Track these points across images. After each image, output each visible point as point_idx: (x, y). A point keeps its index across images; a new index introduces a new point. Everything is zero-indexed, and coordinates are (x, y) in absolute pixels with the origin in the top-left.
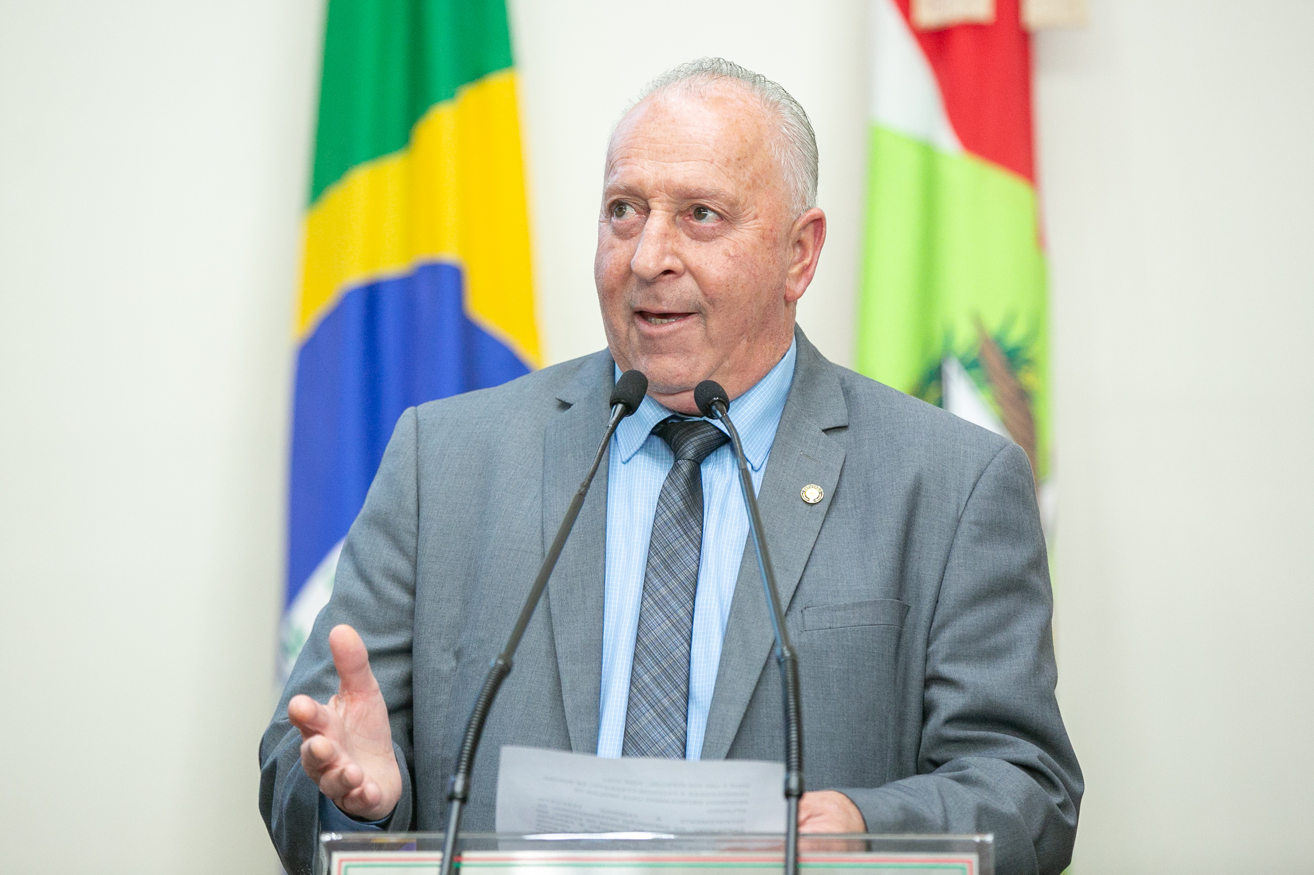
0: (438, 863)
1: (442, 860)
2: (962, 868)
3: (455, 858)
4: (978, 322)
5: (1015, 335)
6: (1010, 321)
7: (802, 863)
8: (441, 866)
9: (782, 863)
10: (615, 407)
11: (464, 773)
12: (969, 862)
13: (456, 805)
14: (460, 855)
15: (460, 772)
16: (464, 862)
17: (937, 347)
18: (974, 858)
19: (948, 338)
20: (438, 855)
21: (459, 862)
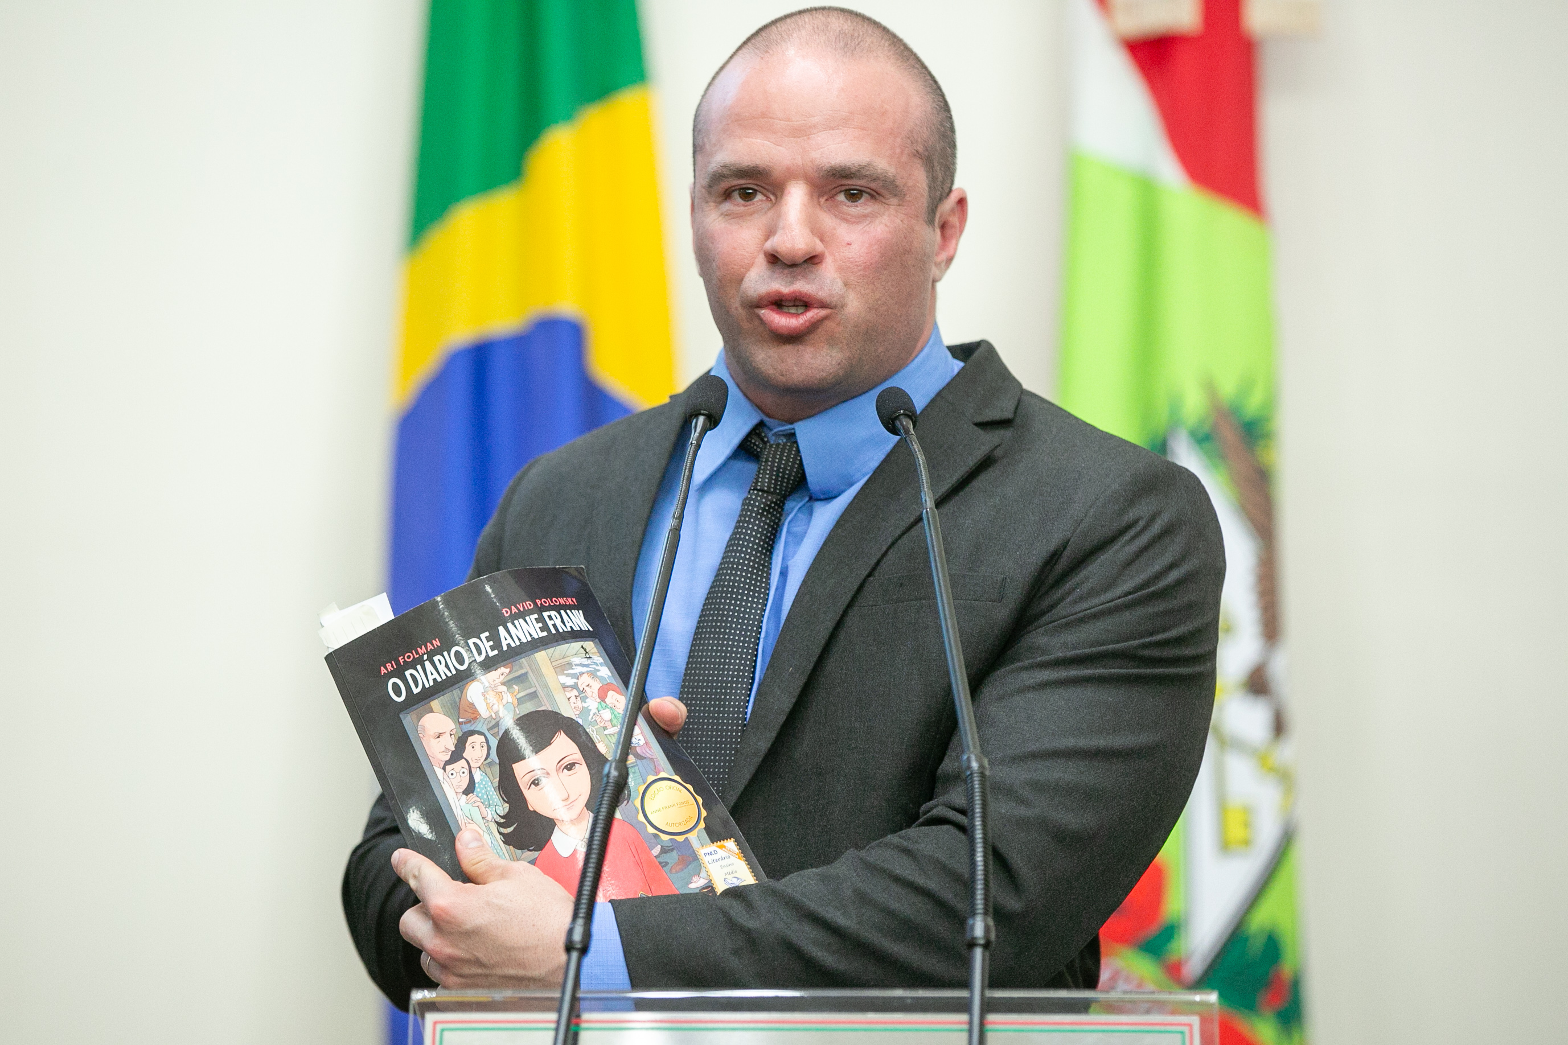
0: (553, 1025)
1: (558, 1022)
2: (1182, 1033)
3: (574, 1020)
4: (1210, 388)
5: (1253, 404)
6: (1246, 387)
7: (989, 1027)
8: (557, 1030)
9: (966, 1027)
11: (583, 918)
12: (1190, 1025)
13: (575, 955)
14: (578, 1016)
15: (579, 917)
16: (583, 1025)
17: (1161, 418)
18: (1195, 1021)
19: (1175, 407)
20: (553, 1016)
21: (577, 1024)
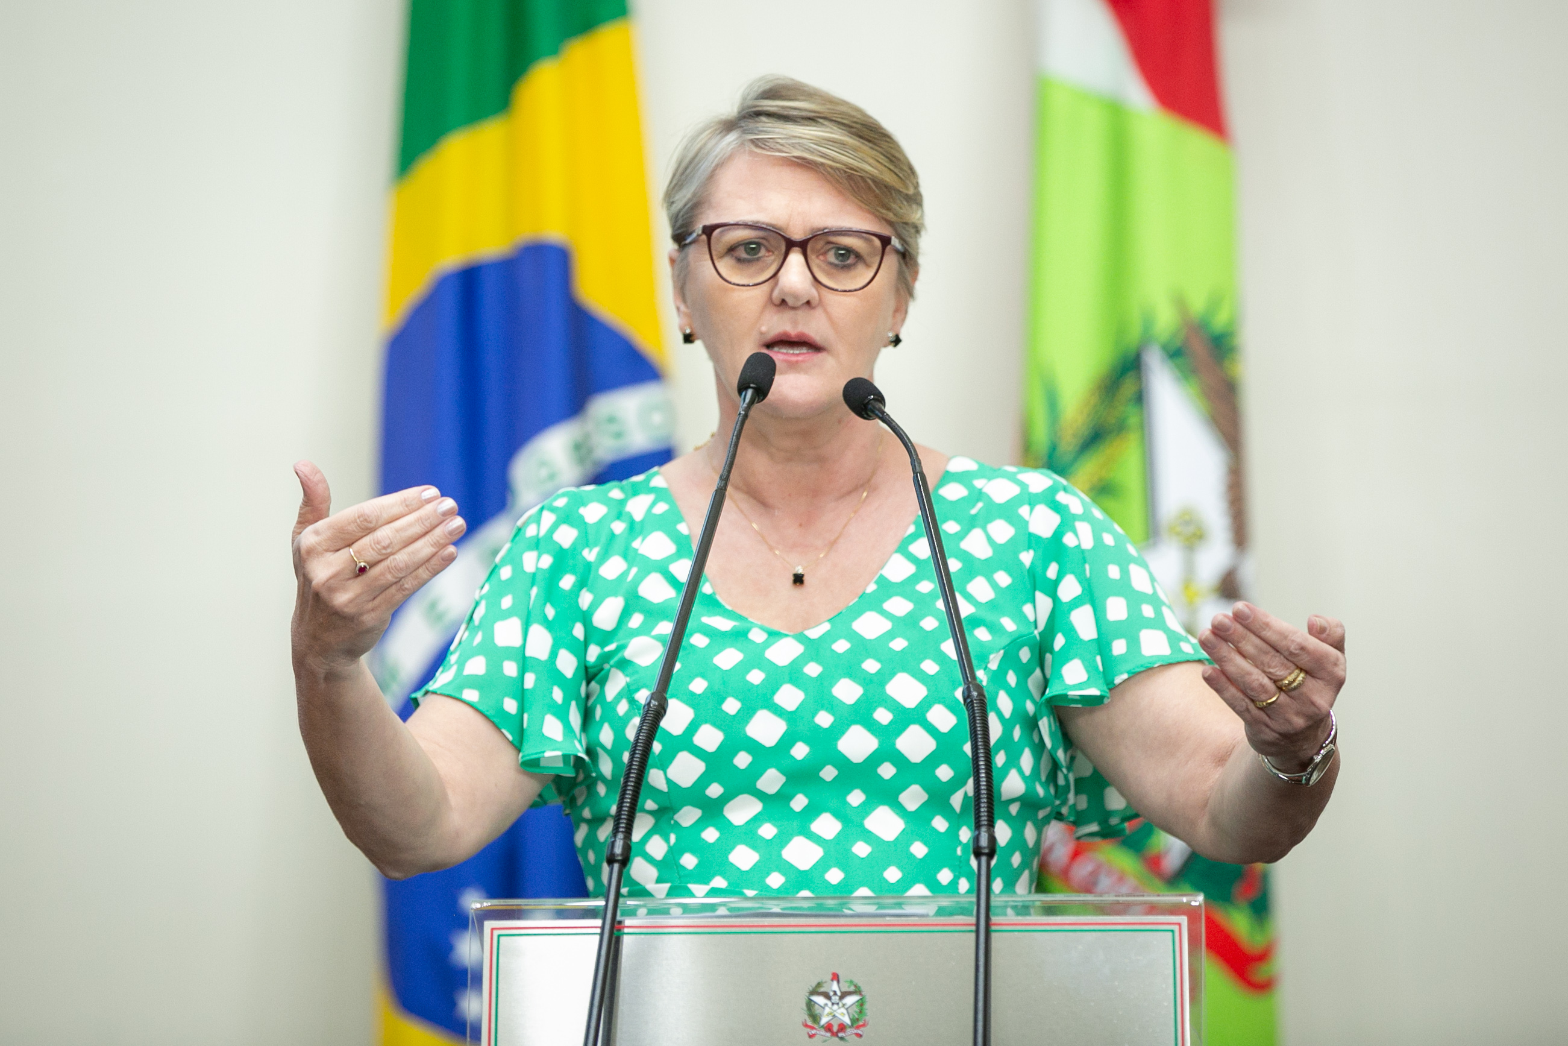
0: (599, 931)
1: (603, 928)
2: (1172, 931)
3: (616, 925)
4: (1180, 303)
5: (1220, 321)
6: (1215, 303)
7: (994, 928)
8: (602, 935)
9: (973, 928)
10: (744, 393)
11: (623, 832)
12: (1180, 926)
13: (617, 869)
14: (620, 922)
15: (619, 832)
16: (625, 931)
17: (1134, 335)
18: (1184, 920)
19: (1148, 323)
20: (598, 922)
21: (619, 930)
